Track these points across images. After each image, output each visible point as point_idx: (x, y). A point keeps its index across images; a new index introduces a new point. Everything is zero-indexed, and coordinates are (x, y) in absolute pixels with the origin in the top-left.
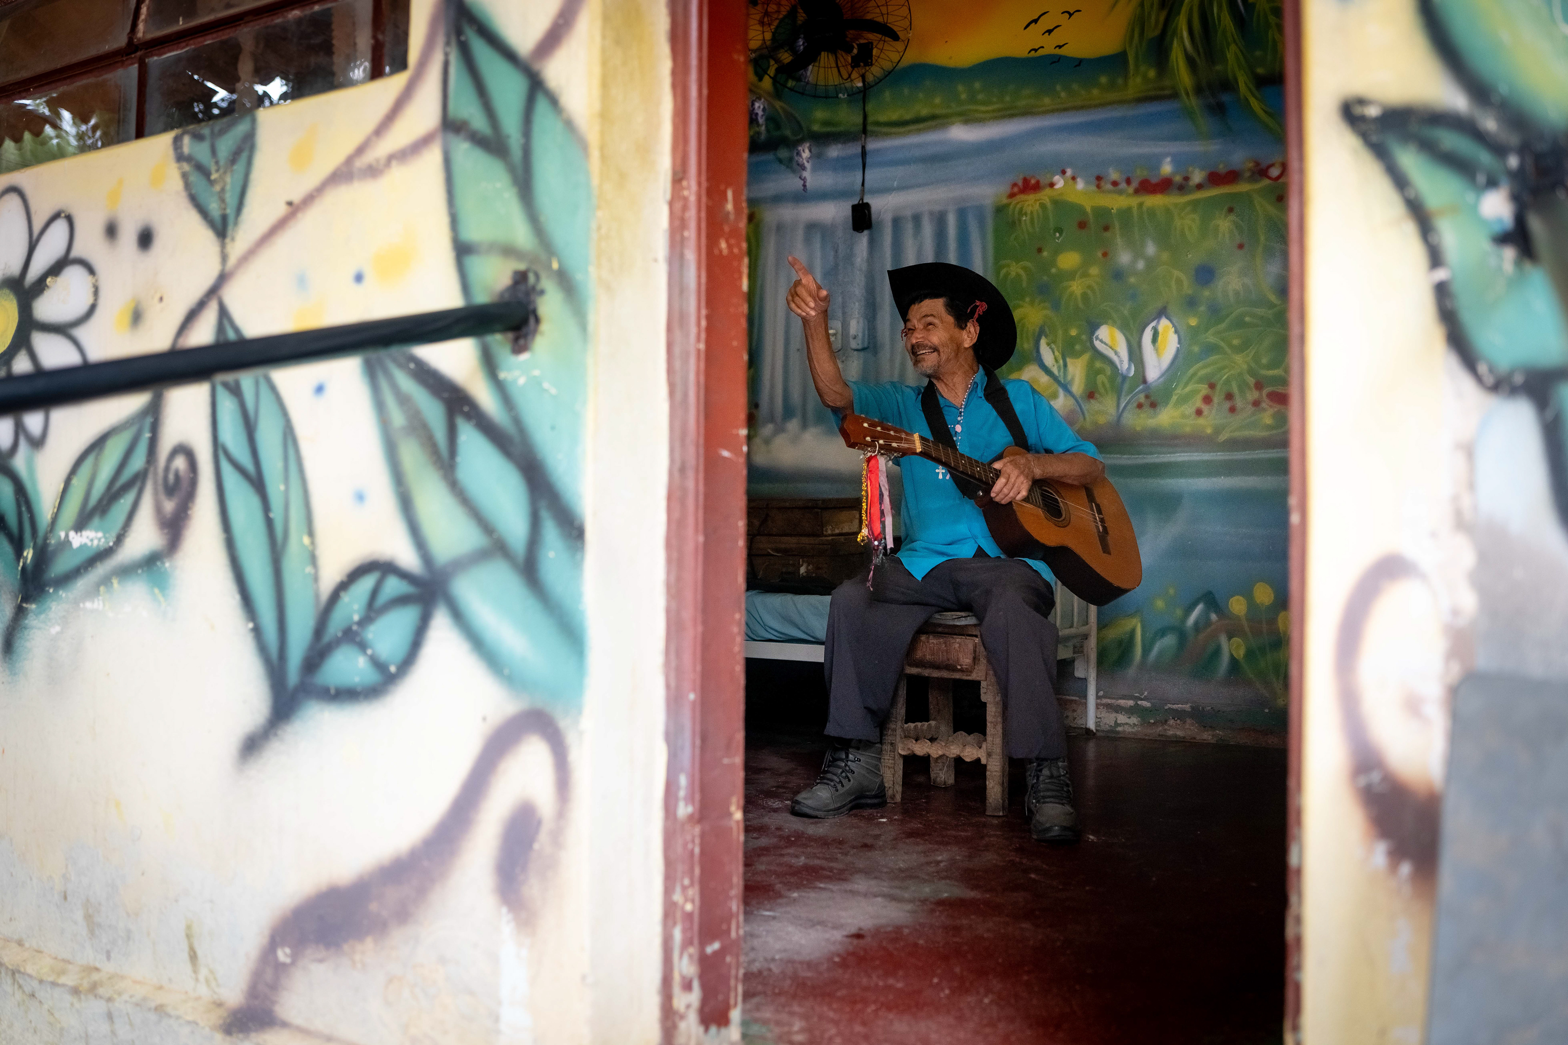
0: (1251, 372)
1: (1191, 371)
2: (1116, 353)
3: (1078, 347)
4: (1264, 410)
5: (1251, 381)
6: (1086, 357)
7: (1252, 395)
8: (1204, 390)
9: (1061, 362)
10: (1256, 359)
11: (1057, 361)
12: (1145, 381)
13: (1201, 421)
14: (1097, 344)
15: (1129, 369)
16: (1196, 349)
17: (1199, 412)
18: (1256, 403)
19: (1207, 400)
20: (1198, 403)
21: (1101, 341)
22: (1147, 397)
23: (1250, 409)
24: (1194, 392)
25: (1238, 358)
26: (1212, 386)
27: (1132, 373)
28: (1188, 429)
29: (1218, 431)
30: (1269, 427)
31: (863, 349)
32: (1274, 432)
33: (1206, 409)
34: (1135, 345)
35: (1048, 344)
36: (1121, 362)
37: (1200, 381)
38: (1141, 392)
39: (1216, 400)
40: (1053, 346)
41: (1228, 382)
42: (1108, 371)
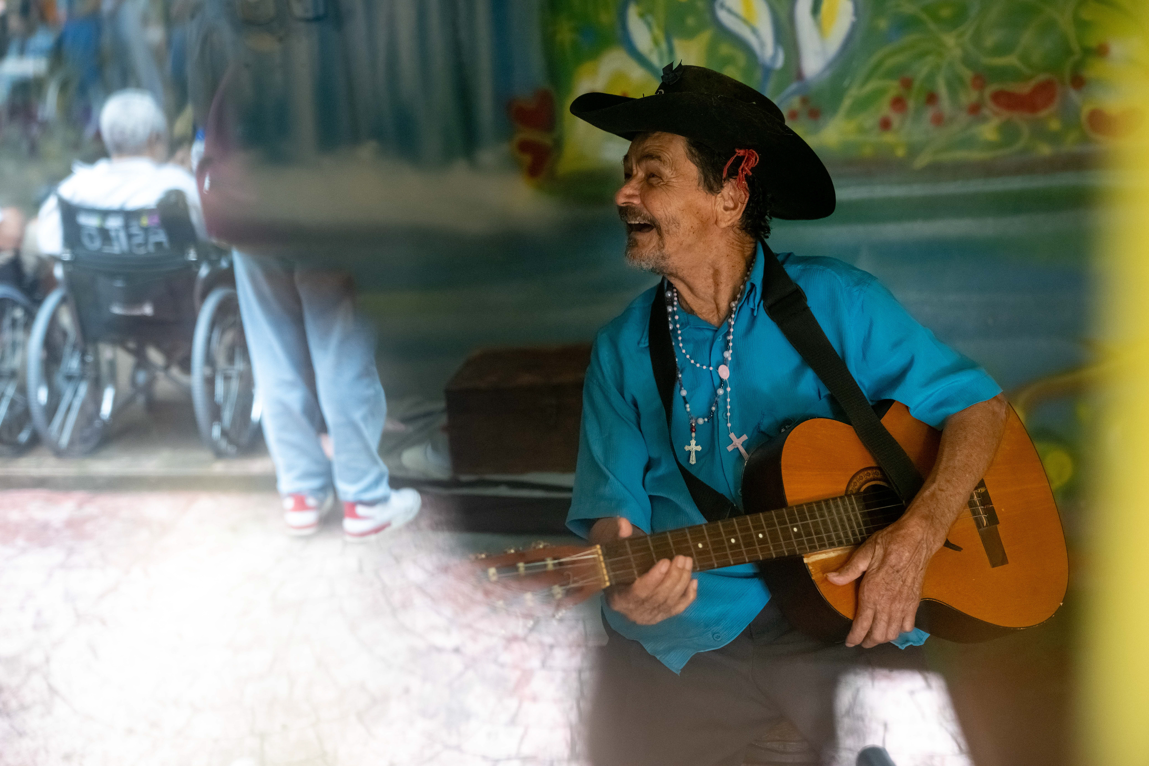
0: (967, 61)
1: (874, 60)
2: (754, 31)
3: (690, 21)
4: (984, 120)
5: (968, 74)
6: (705, 36)
7: (971, 96)
8: (894, 88)
9: (664, 46)
10: (977, 39)
11: (656, 42)
12: (799, 76)
13: (888, 138)
14: (723, 15)
15: (774, 57)
16: (883, 24)
17: (886, 125)
18: (975, 109)
19: (898, 103)
20: (885, 109)
21: (730, 11)
22: (805, 101)
23: (964, 118)
24: (879, 93)
25: (950, 40)
26: (907, 84)
27: (780, 63)
28: (867, 151)
29: (914, 150)
30: (991, 146)
31: (317, 19)
32: (1000, 153)
33: (896, 119)
34: (783, 15)
35: (642, 15)
36: (762, 45)
37: (890, 74)
38: (794, 93)
39: (911, 104)
40: (650, 18)
41: (931, 77)
42: (741, 59)
